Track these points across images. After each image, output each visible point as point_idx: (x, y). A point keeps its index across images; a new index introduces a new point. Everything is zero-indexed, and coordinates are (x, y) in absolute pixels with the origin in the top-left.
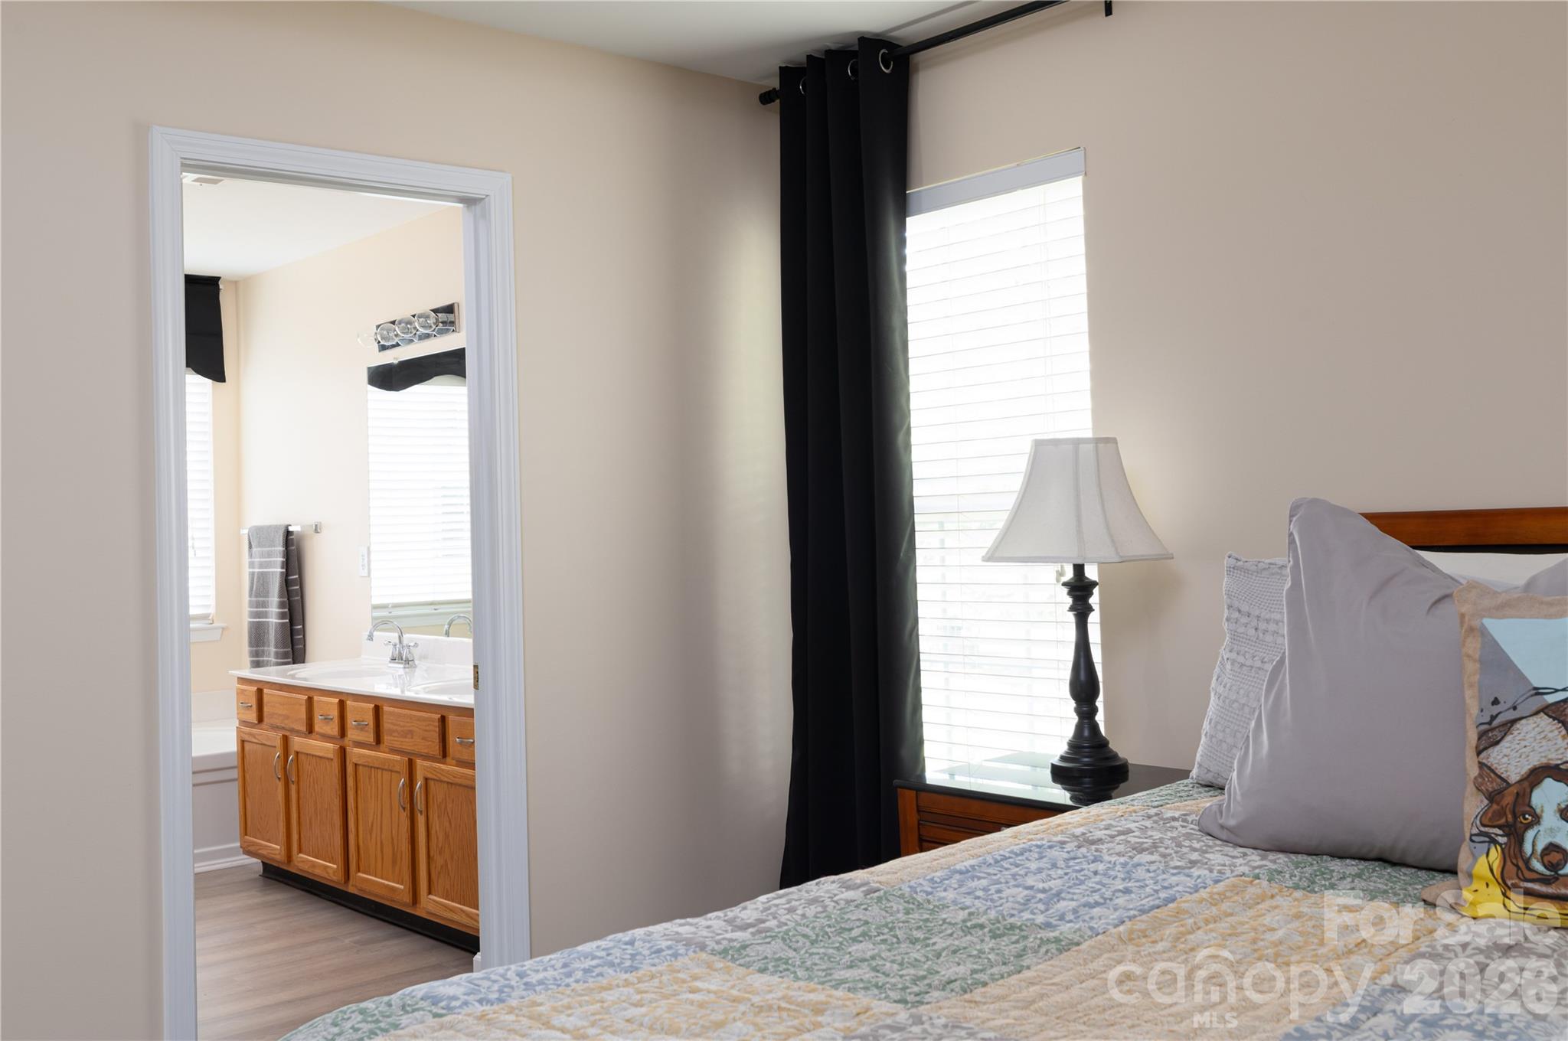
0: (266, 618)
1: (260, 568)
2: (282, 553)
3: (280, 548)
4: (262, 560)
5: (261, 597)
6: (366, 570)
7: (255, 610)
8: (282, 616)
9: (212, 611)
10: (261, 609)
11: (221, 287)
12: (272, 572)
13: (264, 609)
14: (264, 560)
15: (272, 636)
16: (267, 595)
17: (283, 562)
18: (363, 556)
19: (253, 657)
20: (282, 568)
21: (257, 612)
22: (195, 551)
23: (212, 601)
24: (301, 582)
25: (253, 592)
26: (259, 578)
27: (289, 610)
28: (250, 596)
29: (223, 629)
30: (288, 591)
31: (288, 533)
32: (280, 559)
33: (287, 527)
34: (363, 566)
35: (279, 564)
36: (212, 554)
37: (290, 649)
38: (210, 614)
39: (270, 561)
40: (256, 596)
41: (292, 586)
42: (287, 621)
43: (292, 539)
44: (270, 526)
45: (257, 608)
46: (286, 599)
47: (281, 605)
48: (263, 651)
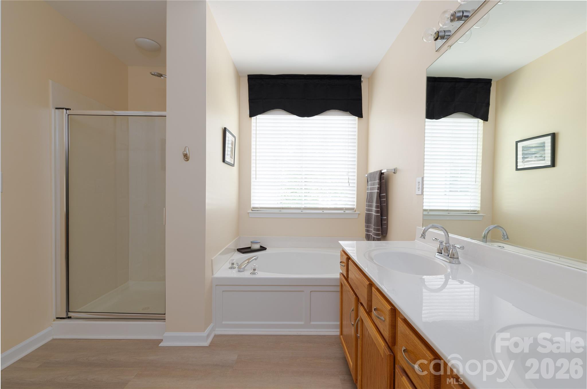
0: (372, 212)
1: (370, 190)
2: (378, 183)
3: (377, 181)
4: (371, 187)
5: (370, 203)
6: (421, 191)
7: (368, 208)
8: (377, 212)
9: (355, 207)
10: (370, 208)
11: (362, 80)
12: (374, 192)
13: (371, 208)
14: (372, 187)
15: (373, 220)
16: (372, 202)
17: (378, 187)
18: (419, 183)
19: (366, 228)
20: (378, 190)
21: (368, 209)
22: (349, 184)
23: (355, 203)
24: (387, 197)
25: (368, 200)
26: (370, 195)
27: (380, 209)
28: (366, 202)
29: (359, 214)
30: (380, 201)
31: (382, 174)
32: (377, 186)
33: (381, 171)
34: (418, 188)
35: (377, 188)
36: (356, 185)
37: (380, 228)
38: (355, 208)
39: (374, 187)
40: (368, 202)
41: (382, 199)
42: (379, 214)
43: (383, 177)
44: (375, 172)
45: (369, 207)
46: (379, 204)
47: (377, 207)
48: (370, 226)
